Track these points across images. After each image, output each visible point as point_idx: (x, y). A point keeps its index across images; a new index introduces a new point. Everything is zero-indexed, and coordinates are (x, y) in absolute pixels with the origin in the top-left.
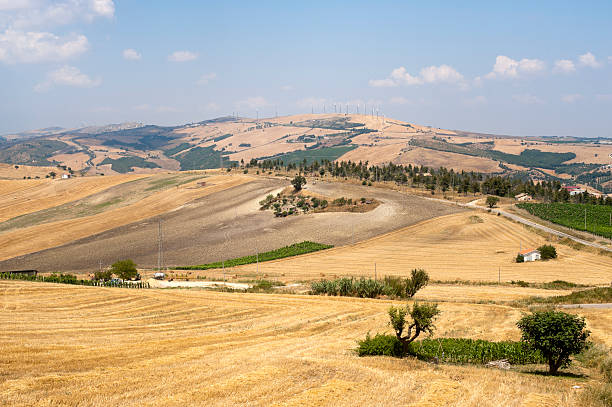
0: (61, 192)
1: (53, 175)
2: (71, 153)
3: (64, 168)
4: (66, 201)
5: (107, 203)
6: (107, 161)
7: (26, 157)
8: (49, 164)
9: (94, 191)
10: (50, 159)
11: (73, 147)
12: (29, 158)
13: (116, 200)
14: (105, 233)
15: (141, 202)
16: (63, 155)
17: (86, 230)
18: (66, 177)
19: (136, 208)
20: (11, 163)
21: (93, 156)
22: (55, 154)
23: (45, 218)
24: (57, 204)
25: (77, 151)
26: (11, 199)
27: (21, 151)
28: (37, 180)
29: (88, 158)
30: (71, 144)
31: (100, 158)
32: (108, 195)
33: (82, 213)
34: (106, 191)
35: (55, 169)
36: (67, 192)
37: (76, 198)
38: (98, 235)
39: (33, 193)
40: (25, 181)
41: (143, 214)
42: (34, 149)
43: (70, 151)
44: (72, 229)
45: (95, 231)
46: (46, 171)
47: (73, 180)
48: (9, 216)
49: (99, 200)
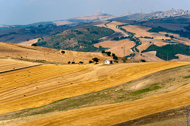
0: (103, 78)
1: (96, 60)
2: (117, 39)
3: (109, 54)
4: (107, 87)
5: (146, 90)
6: (152, 48)
7: (73, 42)
8: (95, 50)
9: (135, 77)
10: (96, 45)
11: (119, 34)
12: (76, 43)
13: (155, 87)
14: (142, 118)
15: (179, 89)
16: (109, 42)
17: (124, 115)
18: (108, 62)
19: (174, 95)
20: (59, 48)
21: (138, 43)
22: (102, 41)
23: (85, 103)
24: (98, 89)
25: (123, 38)
26: (54, 83)
27: (69, 37)
28: (81, 65)
29: (133, 44)
30: (117, 30)
31: (145, 45)
32: (148, 81)
33: (121, 99)
34: (146, 77)
35: (99, 55)
36: (109, 77)
37: (116, 84)
38: (135, 121)
39: (76, 78)
40: (69, 66)
41: (181, 102)
42: (81, 35)
43: (116, 37)
44: (110, 114)
45: (132, 117)
46: (90, 56)
47: (115, 66)
48: (51, 99)
49: (139, 86)
